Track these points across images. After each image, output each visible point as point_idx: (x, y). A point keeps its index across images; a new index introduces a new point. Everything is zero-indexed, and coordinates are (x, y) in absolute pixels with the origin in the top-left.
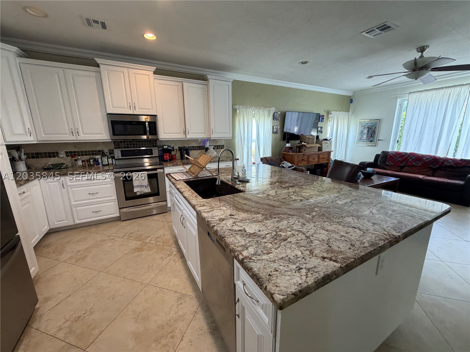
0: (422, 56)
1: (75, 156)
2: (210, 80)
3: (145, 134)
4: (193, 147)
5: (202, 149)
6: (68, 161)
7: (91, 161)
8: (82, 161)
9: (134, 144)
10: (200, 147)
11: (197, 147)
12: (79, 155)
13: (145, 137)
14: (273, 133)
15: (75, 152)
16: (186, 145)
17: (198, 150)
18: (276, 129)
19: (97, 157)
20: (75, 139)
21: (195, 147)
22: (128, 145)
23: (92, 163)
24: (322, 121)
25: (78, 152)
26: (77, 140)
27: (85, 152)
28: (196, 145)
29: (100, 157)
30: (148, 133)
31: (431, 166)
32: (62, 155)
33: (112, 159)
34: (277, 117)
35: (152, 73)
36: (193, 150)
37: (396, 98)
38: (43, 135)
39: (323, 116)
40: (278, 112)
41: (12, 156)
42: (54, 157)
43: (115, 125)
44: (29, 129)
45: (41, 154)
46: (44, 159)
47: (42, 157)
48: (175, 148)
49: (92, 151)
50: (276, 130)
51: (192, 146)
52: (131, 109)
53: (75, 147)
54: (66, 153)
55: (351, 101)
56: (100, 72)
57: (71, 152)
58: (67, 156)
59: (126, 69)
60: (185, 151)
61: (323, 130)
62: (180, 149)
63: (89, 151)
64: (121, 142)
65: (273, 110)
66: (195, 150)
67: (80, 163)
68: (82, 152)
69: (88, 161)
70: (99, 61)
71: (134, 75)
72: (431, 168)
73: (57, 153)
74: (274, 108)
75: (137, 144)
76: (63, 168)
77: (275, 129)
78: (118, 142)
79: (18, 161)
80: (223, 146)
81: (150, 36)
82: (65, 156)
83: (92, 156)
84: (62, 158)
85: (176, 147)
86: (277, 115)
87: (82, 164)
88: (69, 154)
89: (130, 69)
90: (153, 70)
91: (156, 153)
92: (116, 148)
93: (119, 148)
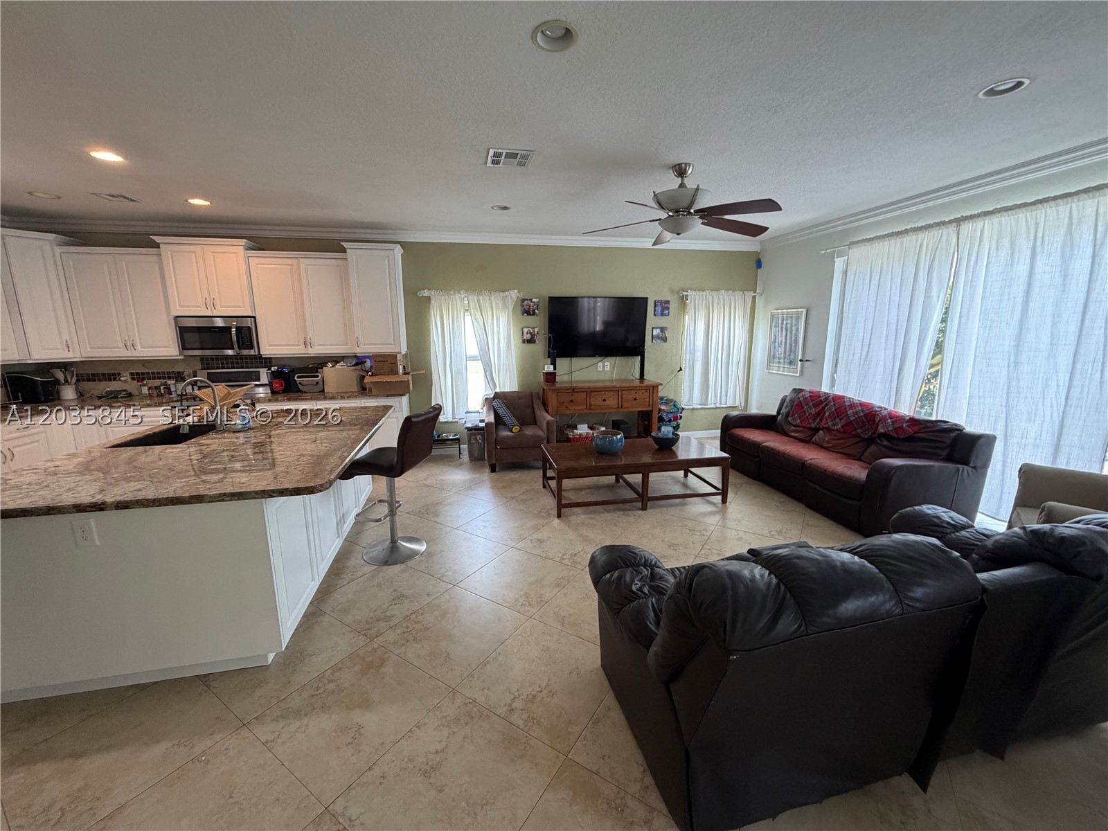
0: (682, 185)
1: (143, 379)
2: (348, 250)
3: (232, 348)
6: (132, 386)
7: (162, 388)
8: (149, 389)
9: (232, 363)
12: (149, 379)
13: (230, 352)
14: (524, 342)
15: (143, 373)
18: (531, 333)
19: (169, 382)
20: (130, 355)
22: (223, 363)
23: (162, 392)
24: (662, 314)
25: (148, 373)
26: (133, 357)
27: (158, 373)
29: (174, 382)
30: (236, 346)
31: (859, 431)
32: (126, 376)
33: (193, 385)
34: (529, 309)
35: (242, 248)
37: (831, 258)
38: (89, 350)
39: (668, 302)
40: (531, 300)
41: (54, 377)
42: (115, 379)
43: (185, 334)
44: (67, 341)
45: (98, 375)
46: (102, 382)
47: (100, 380)
49: (168, 373)
50: (529, 335)
52: (209, 307)
53: (143, 366)
54: (132, 374)
55: (759, 264)
56: (160, 255)
57: (137, 374)
58: (133, 379)
59: (199, 247)
61: (667, 333)
63: (163, 373)
64: (212, 359)
65: (514, 294)
67: (145, 390)
68: (153, 373)
69: (157, 388)
70: (157, 239)
71: (213, 256)
72: (858, 436)
73: (119, 374)
74: (516, 291)
75: (237, 363)
76: (121, 397)
77: (527, 333)
78: (207, 359)
79: (63, 385)
82: (129, 380)
83: (163, 381)
84: (125, 383)
86: (529, 306)
87: (147, 393)
88: (135, 376)
89: (205, 247)
90: (244, 244)
91: (264, 378)
92: (204, 369)
93: (208, 368)
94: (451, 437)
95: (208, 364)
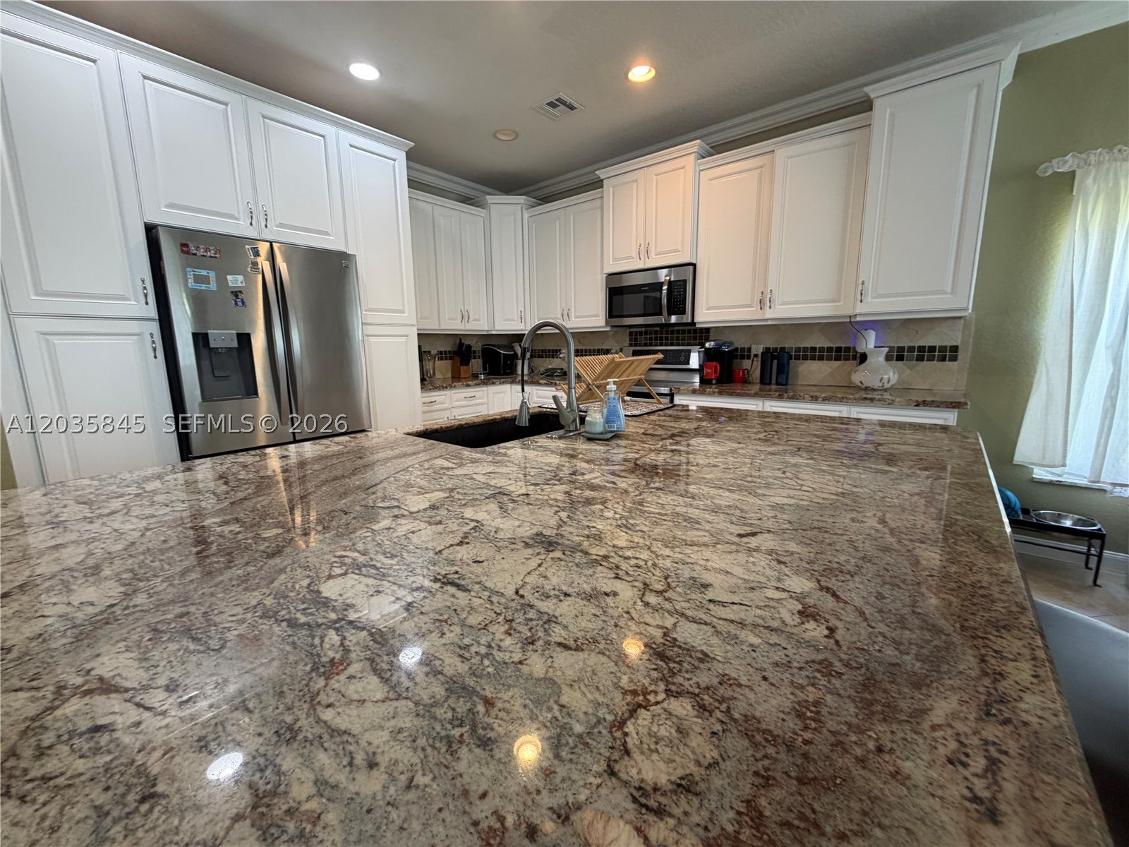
3: (661, 313)
4: (814, 349)
5: (847, 359)
10: (839, 349)
11: (830, 349)
13: (658, 320)
16: (790, 344)
17: (829, 359)
21: (822, 349)
28: (827, 344)
30: (665, 310)
35: (693, 157)
36: (813, 358)
43: (617, 297)
45: (546, 351)
47: (546, 357)
48: (753, 352)
51: (809, 345)
52: (642, 257)
60: (775, 363)
62: (768, 355)
64: (641, 333)
66: (821, 358)
70: (602, 174)
71: (657, 179)
73: (560, 350)
76: (556, 376)
78: (636, 333)
79: (520, 359)
80: (955, 349)
81: (641, 73)
84: (562, 360)
85: (758, 349)
89: (649, 170)
90: (695, 149)
91: (695, 361)
92: (631, 345)
93: (636, 345)
94: (1068, 523)
95: (636, 340)
